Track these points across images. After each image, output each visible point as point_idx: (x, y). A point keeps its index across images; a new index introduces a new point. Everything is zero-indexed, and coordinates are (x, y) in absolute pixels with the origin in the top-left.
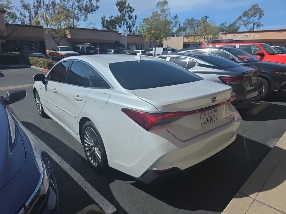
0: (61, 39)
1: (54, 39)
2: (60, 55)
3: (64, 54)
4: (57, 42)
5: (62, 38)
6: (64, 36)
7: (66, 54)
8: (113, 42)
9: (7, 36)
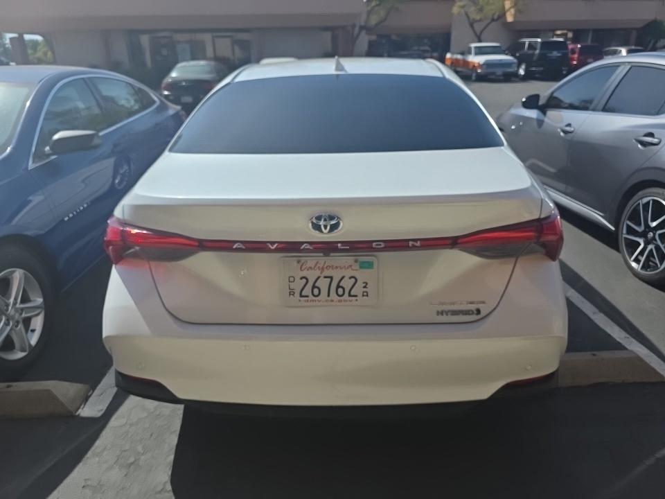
0: (489, 24)
1: (472, 25)
2: (471, 66)
3: (479, 64)
4: (478, 32)
5: (493, 20)
6: (496, 17)
7: (483, 64)
8: (640, 25)
9: (377, 25)
